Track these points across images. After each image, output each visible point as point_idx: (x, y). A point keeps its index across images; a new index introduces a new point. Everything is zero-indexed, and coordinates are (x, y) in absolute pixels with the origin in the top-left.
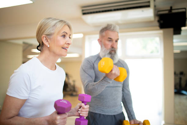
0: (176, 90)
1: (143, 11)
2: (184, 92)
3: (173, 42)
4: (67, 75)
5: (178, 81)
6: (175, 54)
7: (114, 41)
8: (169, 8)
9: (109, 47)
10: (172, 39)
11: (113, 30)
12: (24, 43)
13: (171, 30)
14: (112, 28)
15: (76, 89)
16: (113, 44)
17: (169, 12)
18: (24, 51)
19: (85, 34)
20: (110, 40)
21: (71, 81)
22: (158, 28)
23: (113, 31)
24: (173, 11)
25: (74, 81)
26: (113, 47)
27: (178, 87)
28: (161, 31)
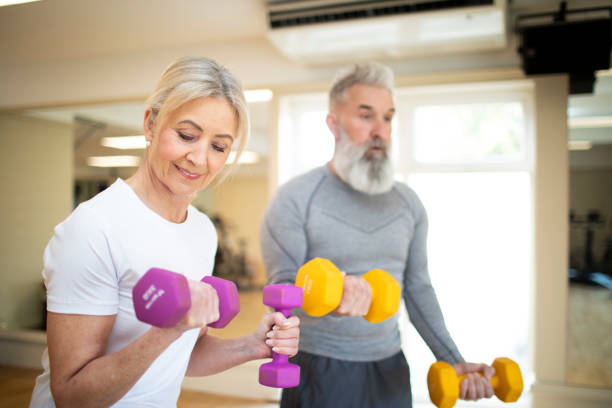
0: (573, 270)
1: (469, 17)
2: (601, 278)
3: (565, 117)
4: (217, 221)
5: (581, 241)
6: (574, 154)
7: (380, 118)
8: (556, 8)
9: (365, 135)
10: (565, 106)
11: (376, 80)
12: (79, 119)
13: (562, 81)
14: (372, 75)
15: (250, 268)
16: (377, 128)
17: (556, 20)
18: (79, 144)
19: (279, 91)
20: (367, 112)
21: (233, 244)
22: (520, 72)
23: (375, 83)
24: (571, 18)
25: (243, 243)
26: (376, 137)
27: (581, 261)
28: (529, 84)
